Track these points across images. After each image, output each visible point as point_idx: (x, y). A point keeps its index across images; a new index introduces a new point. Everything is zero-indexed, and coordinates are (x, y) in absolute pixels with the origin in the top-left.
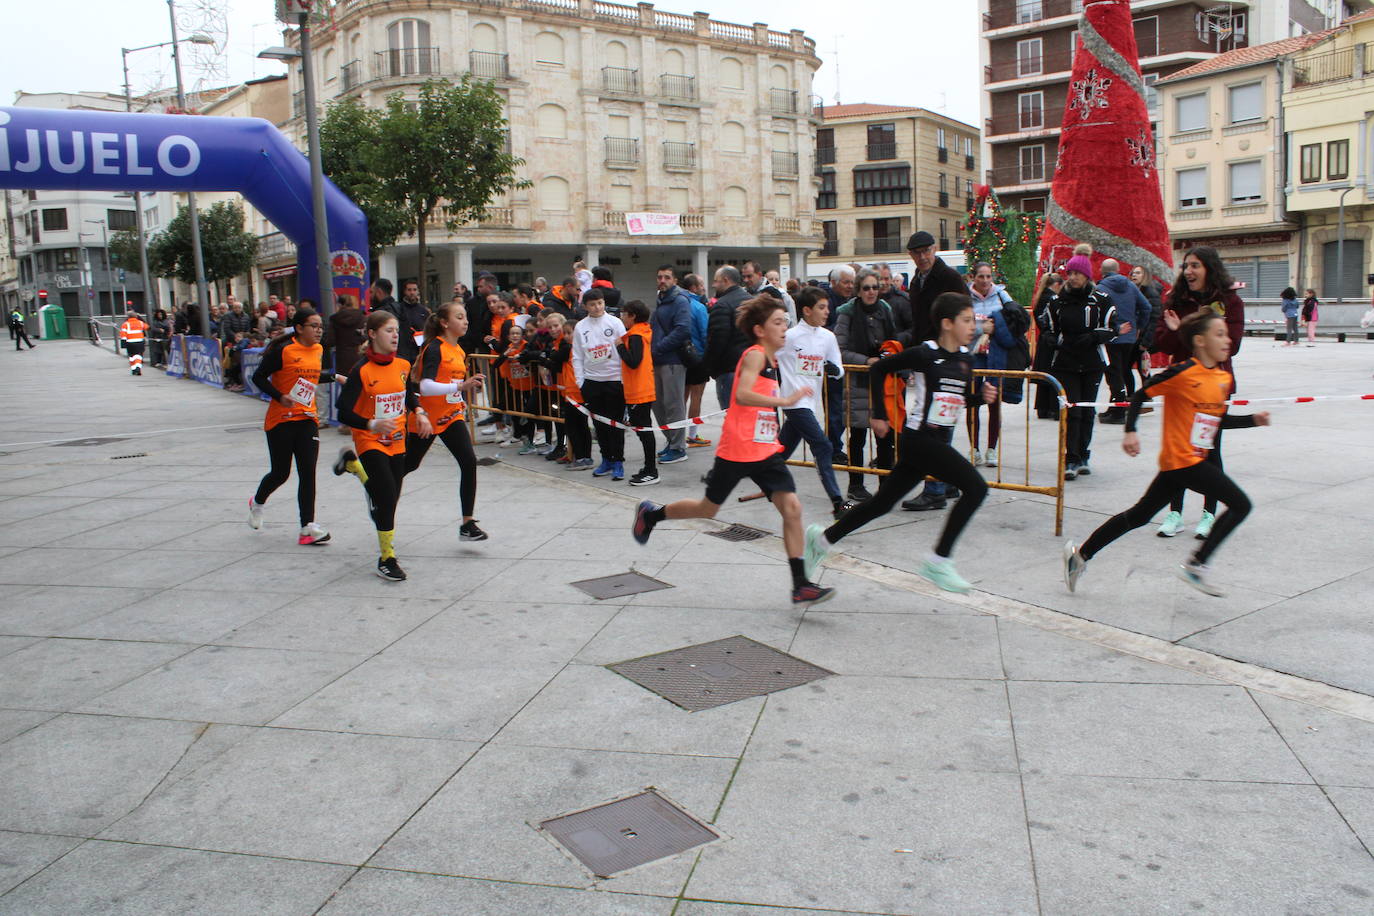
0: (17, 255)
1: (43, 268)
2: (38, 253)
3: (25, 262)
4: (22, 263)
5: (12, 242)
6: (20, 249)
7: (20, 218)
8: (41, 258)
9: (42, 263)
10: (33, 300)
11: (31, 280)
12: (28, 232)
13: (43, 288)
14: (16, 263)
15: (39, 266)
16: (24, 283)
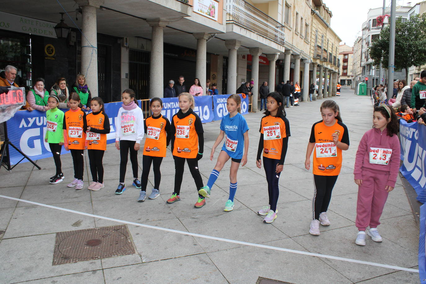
0: (362, 65)
1: (368, 70)
2: (368, 65)
3: (364, 67)
4: (363, 68)
5: (361, 61)
6: (363, 64)
7: (364, 53)
8: (368, 67)
9: (368, 68)
10: (364, 81)
11: (364, 74)
12: (365, 57)
13: (367, 77)
14: (362, 68)
15: (367, 70)
16: (363, 75)
